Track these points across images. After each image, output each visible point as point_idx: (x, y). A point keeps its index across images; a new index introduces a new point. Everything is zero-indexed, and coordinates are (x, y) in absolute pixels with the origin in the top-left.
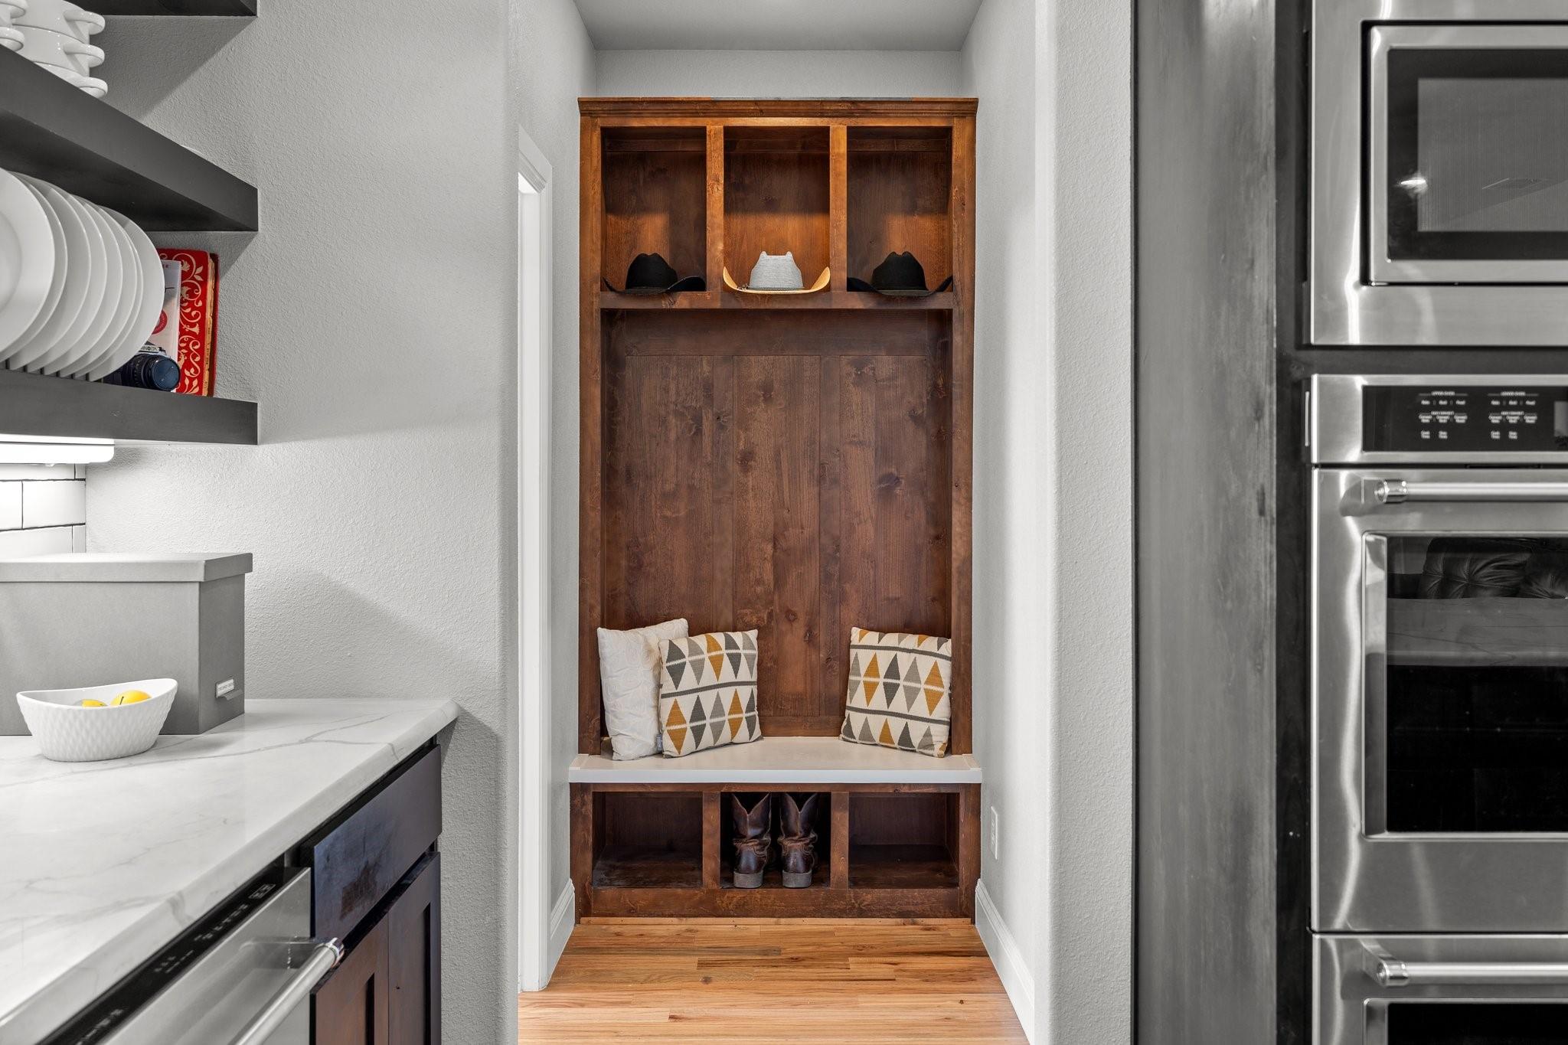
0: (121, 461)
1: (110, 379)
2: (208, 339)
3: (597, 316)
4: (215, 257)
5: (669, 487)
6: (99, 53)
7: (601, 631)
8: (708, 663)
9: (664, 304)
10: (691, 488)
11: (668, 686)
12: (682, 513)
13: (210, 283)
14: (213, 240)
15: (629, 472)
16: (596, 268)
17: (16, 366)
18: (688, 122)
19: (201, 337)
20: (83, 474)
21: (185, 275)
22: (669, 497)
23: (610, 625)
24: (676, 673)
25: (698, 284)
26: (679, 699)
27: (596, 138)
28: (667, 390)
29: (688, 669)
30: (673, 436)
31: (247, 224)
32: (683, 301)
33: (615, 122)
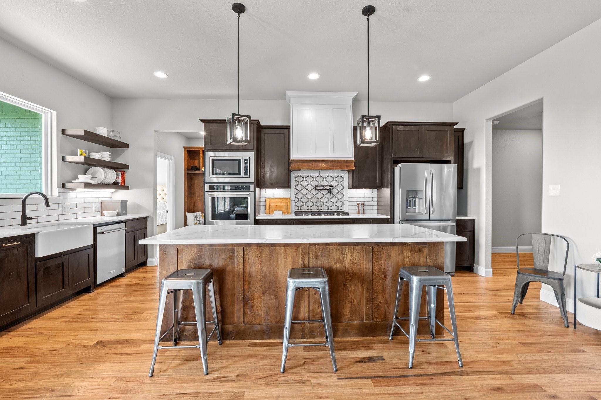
0: (115, 191)
1: (112, 184)
2: (124, 180)
3: (186, 174)
4: (125, 172)
5: (199, 195)
6: (110, 156)
7: (187, 213)
8: (201, 217)
9: (195, 172)
10: (201, 195)
11: (196, 220)
12: (200, 199)
13: (124, 174)
14: (125, 170)
15: (193, 193)
16: (186, 168)
17: (102, 183)
18: (198, 149)
19: (123, 179)
20: (112, 193)
21: (122, 174)
22: (198, 196)
23: (188, 212)
24: (197, 218)
25: (199, 170)
26: (197, 221)
27: (186, 151)
28: (198, 183)
29: (198, 217)
30: (199, 189)
31: (128, 168)
32: (197, 172)
33: (188, 149)
